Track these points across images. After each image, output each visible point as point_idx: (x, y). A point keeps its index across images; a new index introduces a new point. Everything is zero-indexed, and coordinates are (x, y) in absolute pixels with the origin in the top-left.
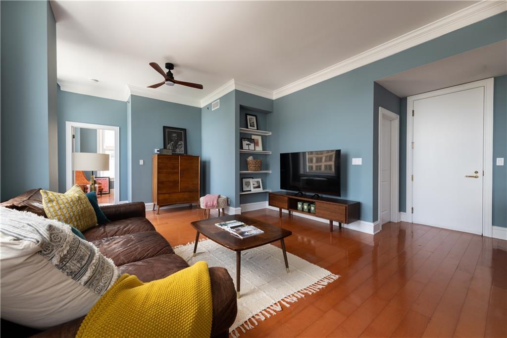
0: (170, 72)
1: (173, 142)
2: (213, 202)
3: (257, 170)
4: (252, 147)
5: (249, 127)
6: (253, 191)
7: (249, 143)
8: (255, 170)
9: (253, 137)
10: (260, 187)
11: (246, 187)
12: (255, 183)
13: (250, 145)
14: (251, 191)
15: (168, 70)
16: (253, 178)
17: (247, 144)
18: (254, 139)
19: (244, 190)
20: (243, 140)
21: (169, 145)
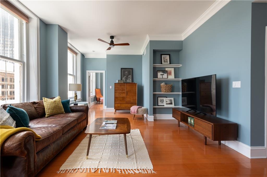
0: (112, 40)
1: (125, 76)
2: (135, 110)
3: (167, 92)
4: (165, 76)
5: (163, 63)
6: (166, 106)
7: (163, 73)
8: (166, 92)
9: (167, 69)
10: (172, 104)
11: (160, 103)
12: (168, 101)
13: (164, 75)
14: (164, 106)
15: (111, 39)
16: (166, 97)
17: (161, 75)
18: (167, 71)
19: (159, 105)
20: (158, 72)
21: (124, 78)
